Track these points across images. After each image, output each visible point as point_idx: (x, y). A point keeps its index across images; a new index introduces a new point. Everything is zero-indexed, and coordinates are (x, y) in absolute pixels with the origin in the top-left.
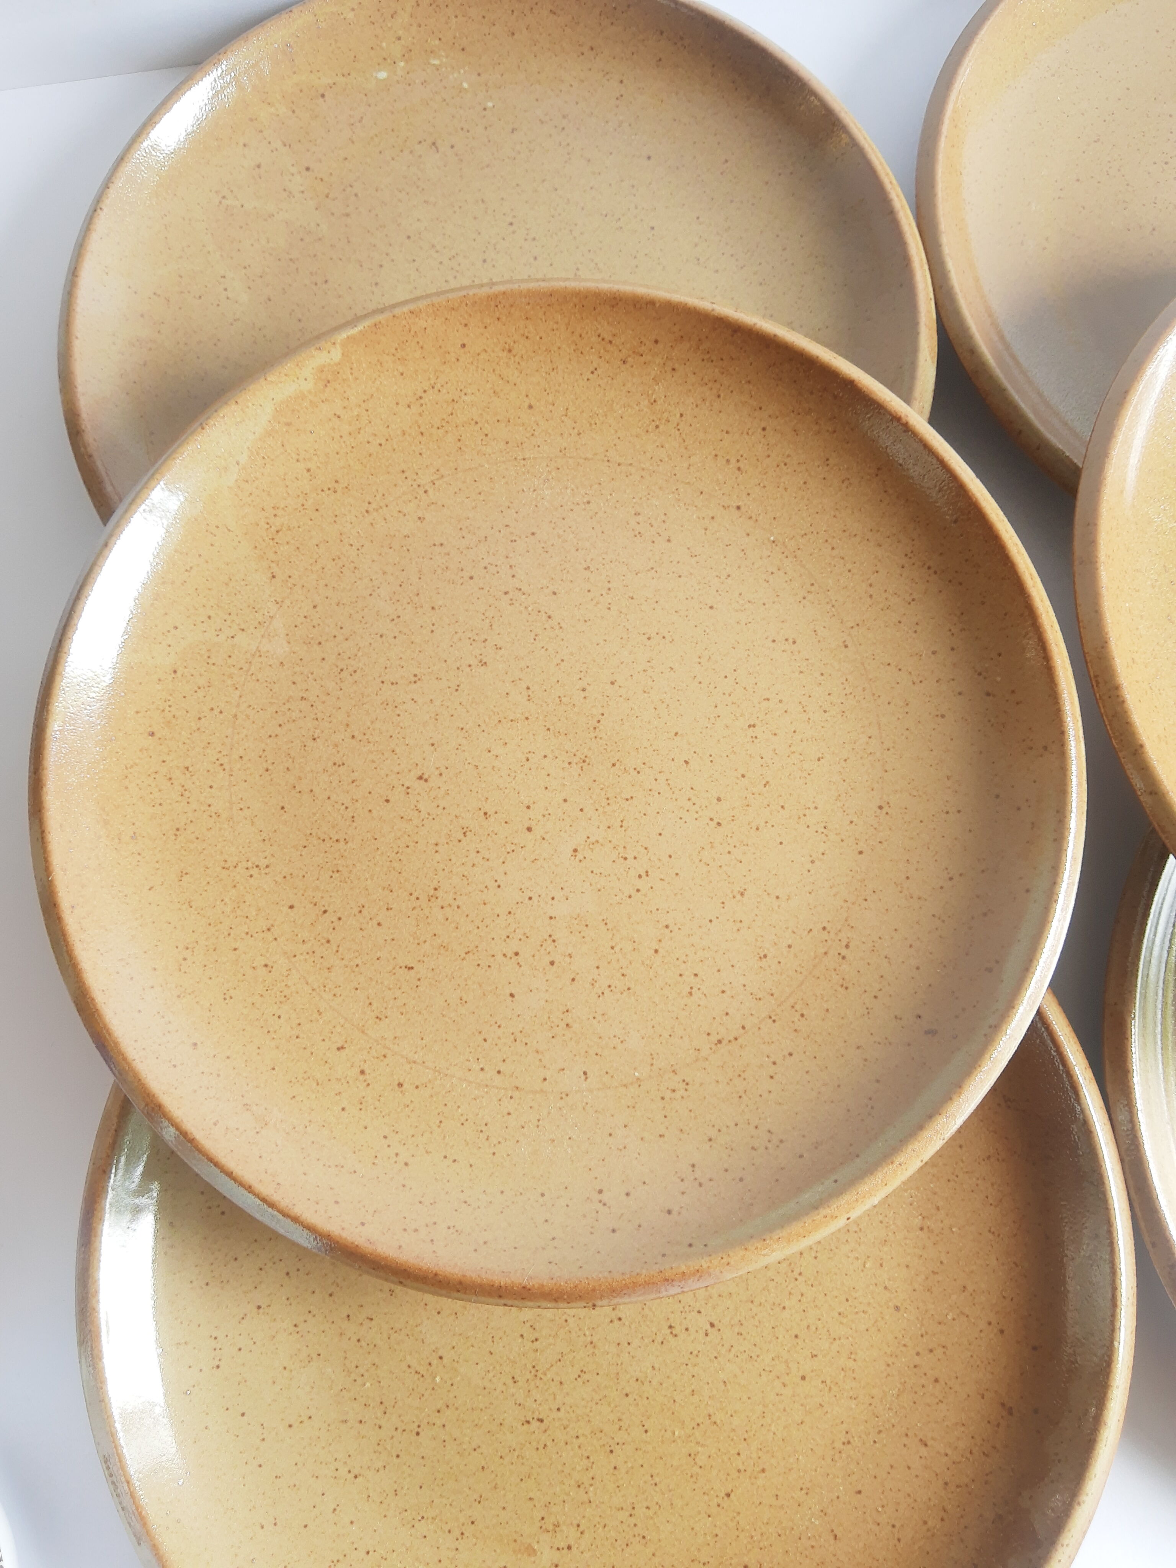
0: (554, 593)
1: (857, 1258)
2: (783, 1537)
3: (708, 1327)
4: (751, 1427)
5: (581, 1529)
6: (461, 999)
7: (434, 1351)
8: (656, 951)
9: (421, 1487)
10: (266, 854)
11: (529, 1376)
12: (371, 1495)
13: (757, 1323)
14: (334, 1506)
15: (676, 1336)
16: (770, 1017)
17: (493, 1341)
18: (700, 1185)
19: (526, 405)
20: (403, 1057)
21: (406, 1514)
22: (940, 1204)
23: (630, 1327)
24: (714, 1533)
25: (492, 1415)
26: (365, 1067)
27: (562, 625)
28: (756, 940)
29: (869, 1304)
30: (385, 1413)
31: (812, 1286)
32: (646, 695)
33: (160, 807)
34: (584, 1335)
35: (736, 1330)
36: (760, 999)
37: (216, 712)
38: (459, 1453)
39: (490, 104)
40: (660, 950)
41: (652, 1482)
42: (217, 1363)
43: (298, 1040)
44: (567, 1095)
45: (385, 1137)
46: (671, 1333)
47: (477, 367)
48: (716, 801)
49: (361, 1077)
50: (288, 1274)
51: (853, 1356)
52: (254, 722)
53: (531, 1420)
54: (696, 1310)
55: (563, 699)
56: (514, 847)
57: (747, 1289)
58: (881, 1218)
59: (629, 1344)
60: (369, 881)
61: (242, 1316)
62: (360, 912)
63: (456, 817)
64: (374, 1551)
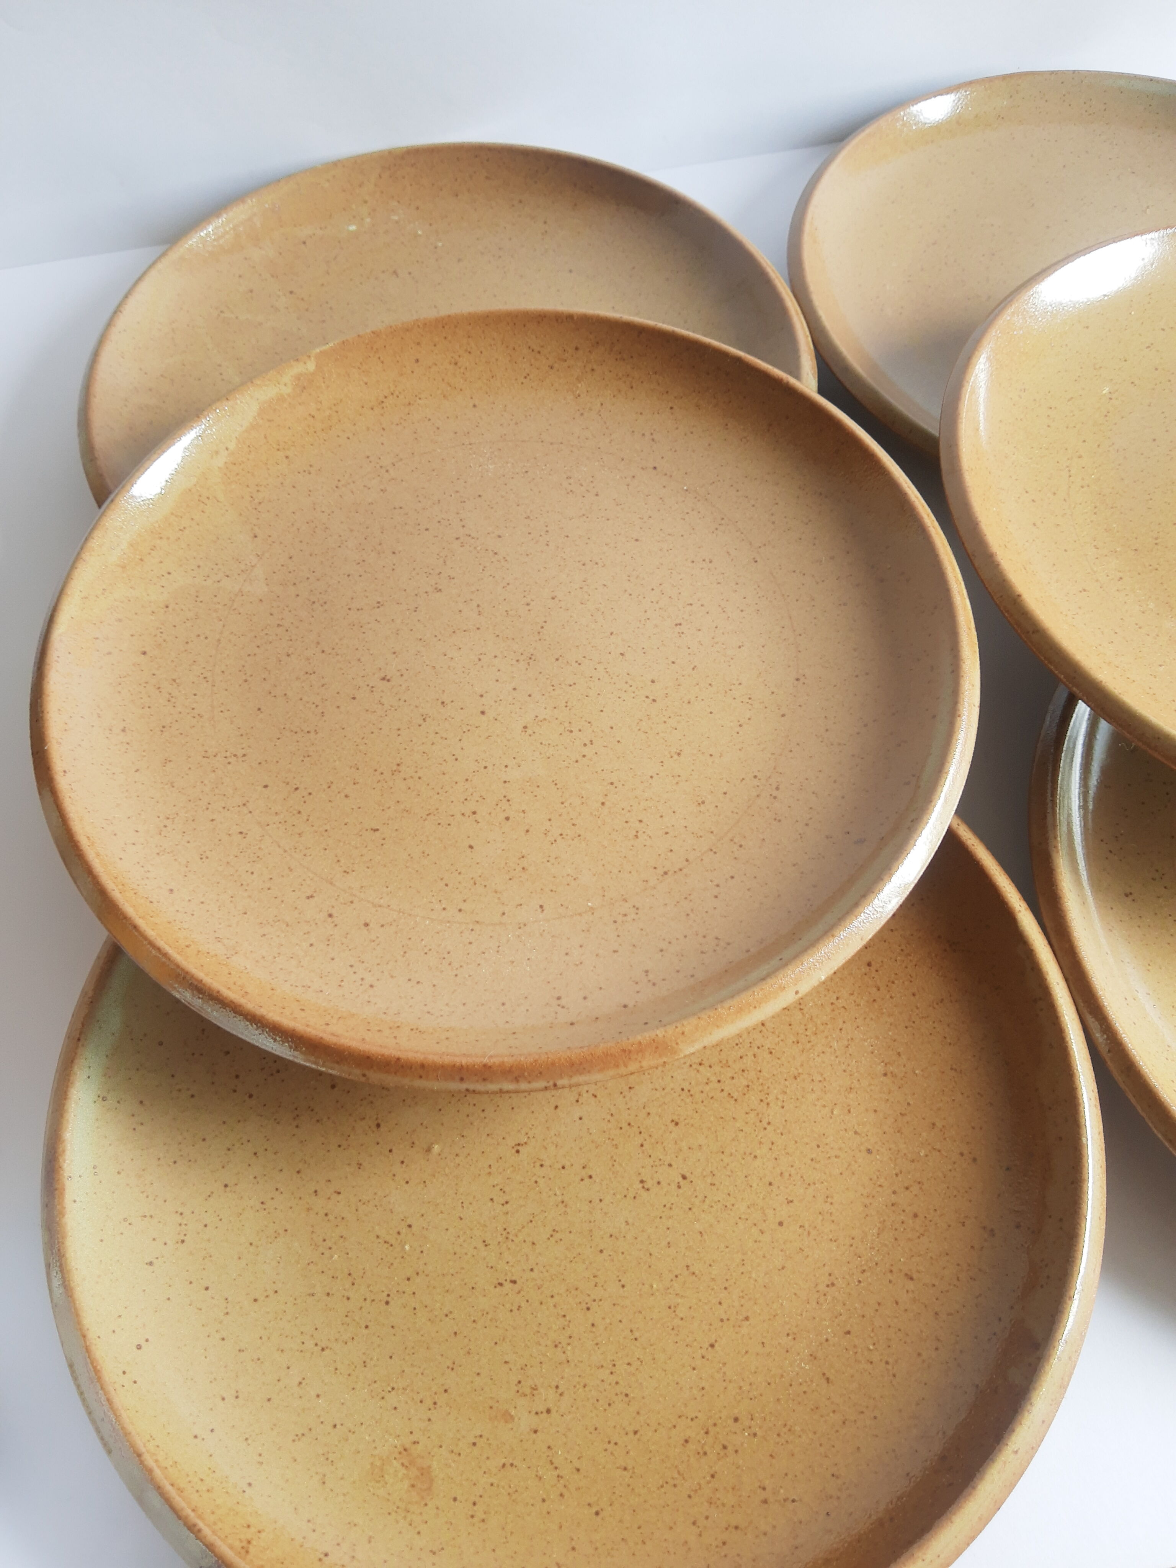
0: (500, 537)
1: (824, 1106)
2: (773, 1386)
3: (681, 1179)
4: (731, 1275)
5: (560, 1391)
6: (423, 853)
7: (403, 1220)
8: (603, 804)
9: (391, 1357)
10: (244, 746)
11: (500, 1239)
12: (338, 1367)
13: (729, 1173)
14: (300, 1379)
15: (648, 1190)
16: (711, 850)
17: (463, 1207)
18: (654, 984)
19: (471, 405)
20: (368, 902)
21: (375, 1385)
22: (901, 1050)
23: (601, 1184)
24: (701, 1386)
25: (463, 1280)
26: (334, 912)
27: (508, 558)
28: (694, 790)
29: (840, 1149)
30: (353, 1284)
31: (782, 1134)
32: (583, 606)
33: (148, 709)
34: (555, 1195)
35: (709, 1181)
36: (701, 837)
37: (202, 638)
38: (430, 1320)
39: (440, 244)
40: (607, 803)
41: (633, 1337)
42: (182, 1238)
43: (269, 891)
44: (525, 925)
45: (351, 966)
46: (643, 1187)
47: (429, 378)
48: (650, 683)
49: (329, 919)
50: (255, 1154)
51: (829, 1200)
52: (235, 645)
53: (504, 1282)
54: (667, 1163)
55: (510, 613)
56: (469, 727)
57: (717, 1140)
58: (844, 1067)
59: (601, 1200)
60: (337, 763)
61: (209, 1194)
62: (329, 787)
63: (416, 707)
64: (342, 1425)
